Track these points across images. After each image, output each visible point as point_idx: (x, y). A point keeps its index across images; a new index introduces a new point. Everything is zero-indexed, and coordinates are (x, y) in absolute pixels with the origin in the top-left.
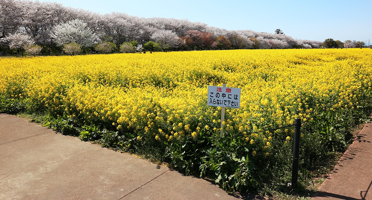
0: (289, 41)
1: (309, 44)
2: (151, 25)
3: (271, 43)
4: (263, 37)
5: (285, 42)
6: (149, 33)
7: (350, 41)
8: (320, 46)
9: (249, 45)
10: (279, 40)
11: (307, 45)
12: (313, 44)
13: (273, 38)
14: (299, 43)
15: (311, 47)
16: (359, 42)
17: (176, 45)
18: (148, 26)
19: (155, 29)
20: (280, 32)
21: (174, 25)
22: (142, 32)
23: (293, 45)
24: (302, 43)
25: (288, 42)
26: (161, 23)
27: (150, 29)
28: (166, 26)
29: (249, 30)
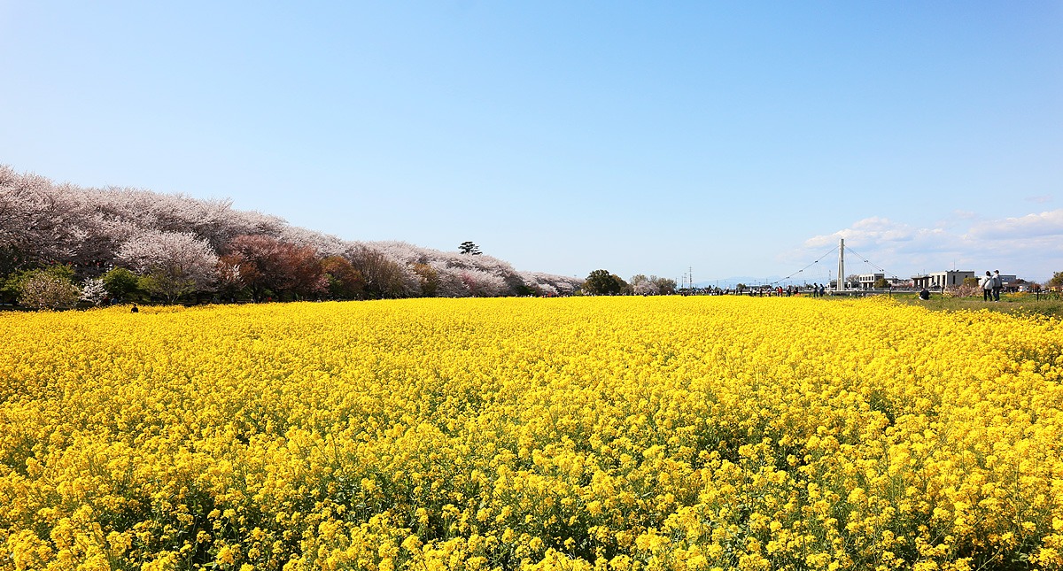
0: (508, 275)
1: (551, 283)
2: (108, 212)
3: (466, 280)
4: (444, 263)
5: (499, 278)
6: (108, 238)
7: (642, 278)
8: (575, 290)
9: (411, 284)
10: (485, 272)
11: (546, 287)
12: (559, 284)
13: (465, 266)
14: (528, 280)
15: (557, 293)
16: (663, 280)
17: (209, 284)
18: (102, 215)
19: (128, 226)
20: (474, 249)
21: (188, 218)
22: (80, 235)
23: (518, 288)
24: (534, 281)
25: (507, 279)
26: (142, 207)
27: (110, 227)
28: (161, 216)
29: (399, 240)
